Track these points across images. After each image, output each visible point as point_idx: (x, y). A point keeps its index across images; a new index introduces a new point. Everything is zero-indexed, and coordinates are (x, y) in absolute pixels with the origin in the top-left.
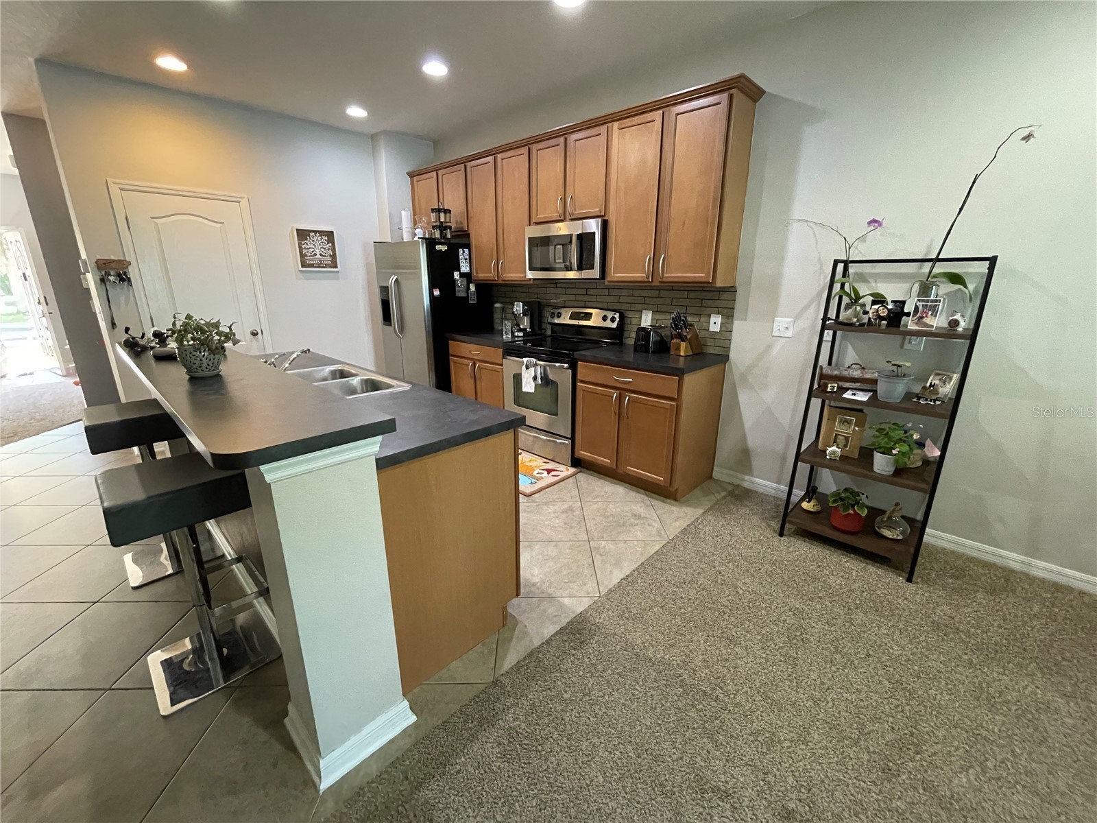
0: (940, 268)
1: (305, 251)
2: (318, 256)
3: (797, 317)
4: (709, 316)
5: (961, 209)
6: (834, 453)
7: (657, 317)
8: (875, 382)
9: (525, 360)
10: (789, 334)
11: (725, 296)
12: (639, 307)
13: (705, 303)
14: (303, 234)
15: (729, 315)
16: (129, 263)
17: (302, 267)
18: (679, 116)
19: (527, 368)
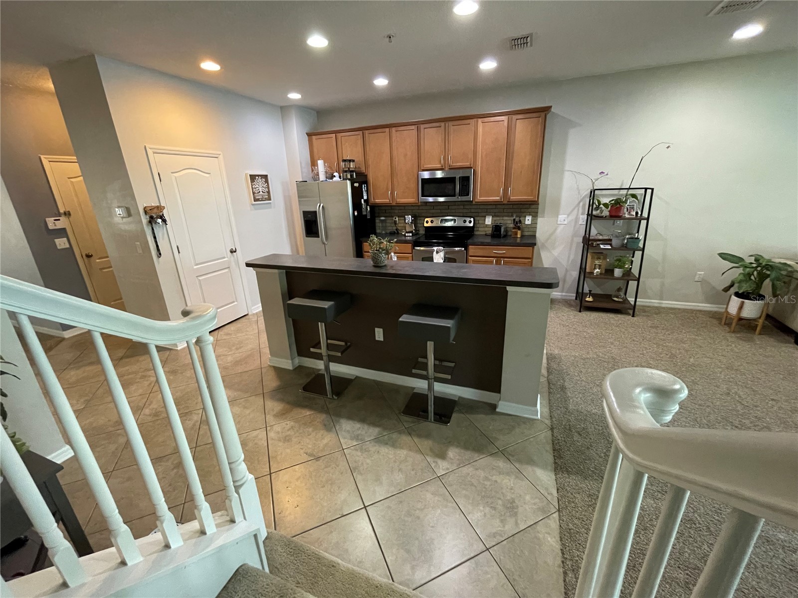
0: (631, 192)
1: (254, 190)
2: (261, 193)
3: (568, 215)
4: (525, 217)
5: (637, 169)
6: (597, 272)
7: (495, 219)
8: (611, 240)
9: (435, 248)
10: (566, 223)
11: (533, 206)
12: (484, 214)
13: (522, 210)
14: (253, 178)
15: (535, 216)
16: (164, 208)
17: (254, 201)
18: (518, 121)
19: (437, 252)
